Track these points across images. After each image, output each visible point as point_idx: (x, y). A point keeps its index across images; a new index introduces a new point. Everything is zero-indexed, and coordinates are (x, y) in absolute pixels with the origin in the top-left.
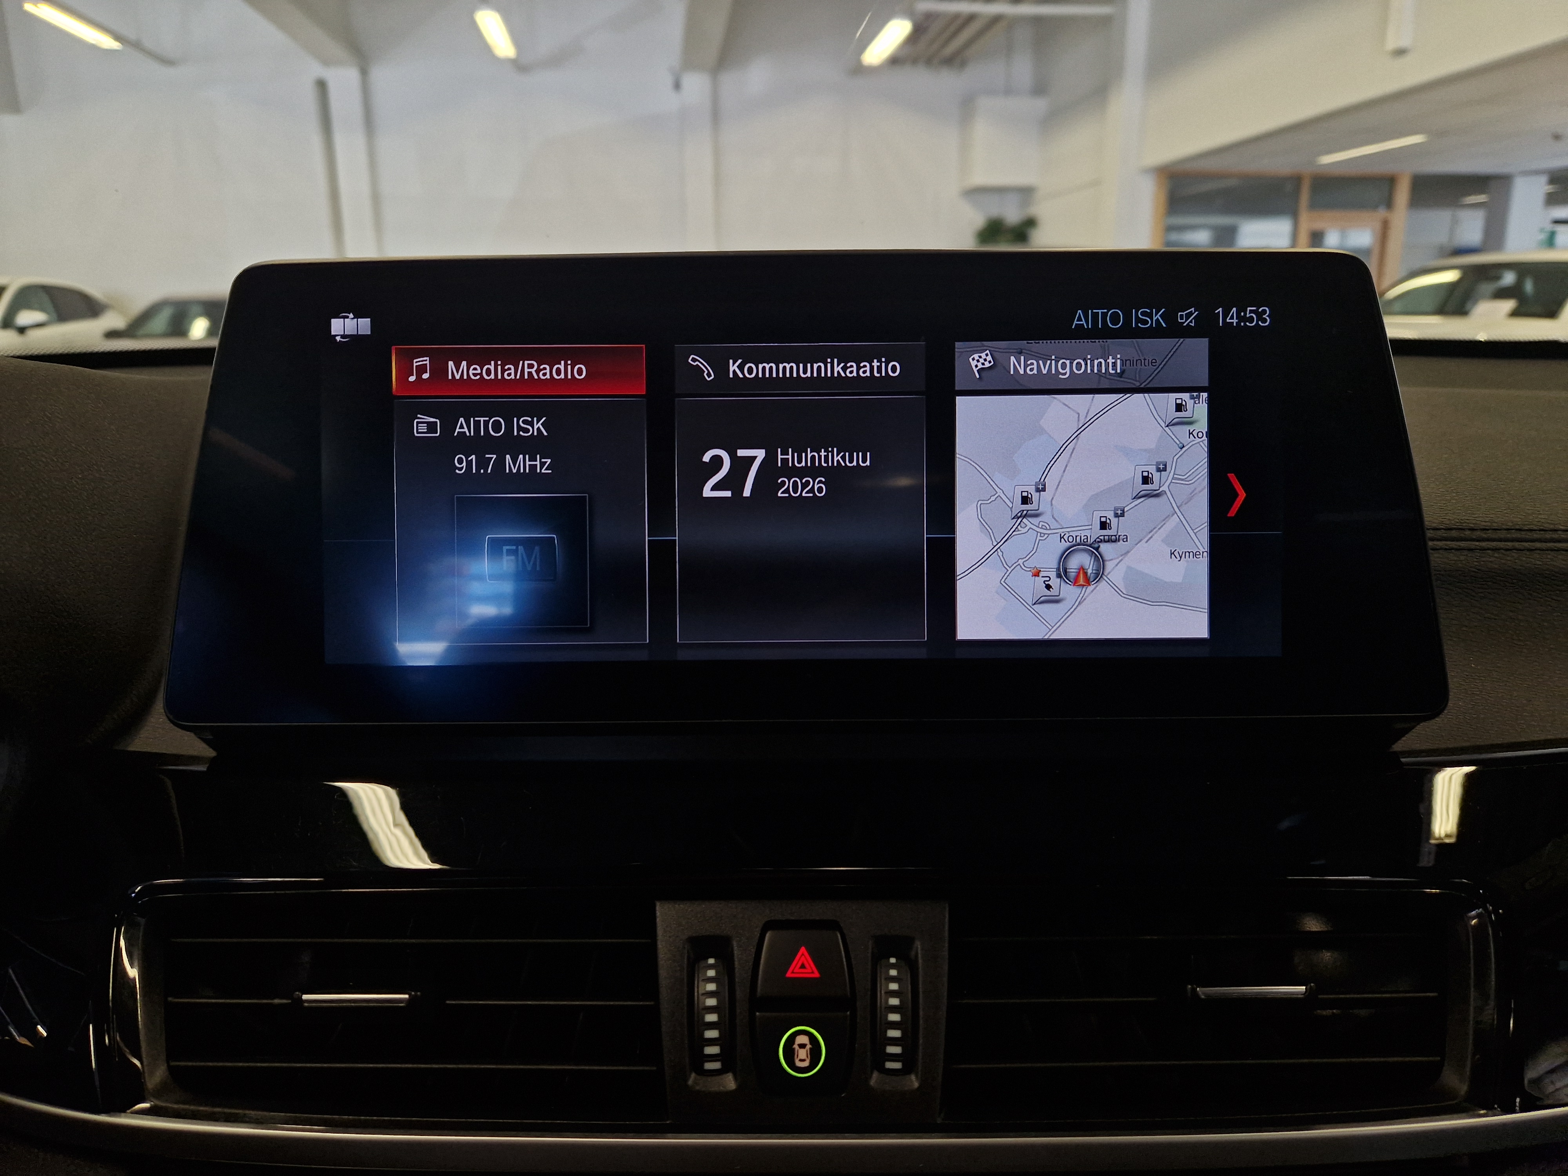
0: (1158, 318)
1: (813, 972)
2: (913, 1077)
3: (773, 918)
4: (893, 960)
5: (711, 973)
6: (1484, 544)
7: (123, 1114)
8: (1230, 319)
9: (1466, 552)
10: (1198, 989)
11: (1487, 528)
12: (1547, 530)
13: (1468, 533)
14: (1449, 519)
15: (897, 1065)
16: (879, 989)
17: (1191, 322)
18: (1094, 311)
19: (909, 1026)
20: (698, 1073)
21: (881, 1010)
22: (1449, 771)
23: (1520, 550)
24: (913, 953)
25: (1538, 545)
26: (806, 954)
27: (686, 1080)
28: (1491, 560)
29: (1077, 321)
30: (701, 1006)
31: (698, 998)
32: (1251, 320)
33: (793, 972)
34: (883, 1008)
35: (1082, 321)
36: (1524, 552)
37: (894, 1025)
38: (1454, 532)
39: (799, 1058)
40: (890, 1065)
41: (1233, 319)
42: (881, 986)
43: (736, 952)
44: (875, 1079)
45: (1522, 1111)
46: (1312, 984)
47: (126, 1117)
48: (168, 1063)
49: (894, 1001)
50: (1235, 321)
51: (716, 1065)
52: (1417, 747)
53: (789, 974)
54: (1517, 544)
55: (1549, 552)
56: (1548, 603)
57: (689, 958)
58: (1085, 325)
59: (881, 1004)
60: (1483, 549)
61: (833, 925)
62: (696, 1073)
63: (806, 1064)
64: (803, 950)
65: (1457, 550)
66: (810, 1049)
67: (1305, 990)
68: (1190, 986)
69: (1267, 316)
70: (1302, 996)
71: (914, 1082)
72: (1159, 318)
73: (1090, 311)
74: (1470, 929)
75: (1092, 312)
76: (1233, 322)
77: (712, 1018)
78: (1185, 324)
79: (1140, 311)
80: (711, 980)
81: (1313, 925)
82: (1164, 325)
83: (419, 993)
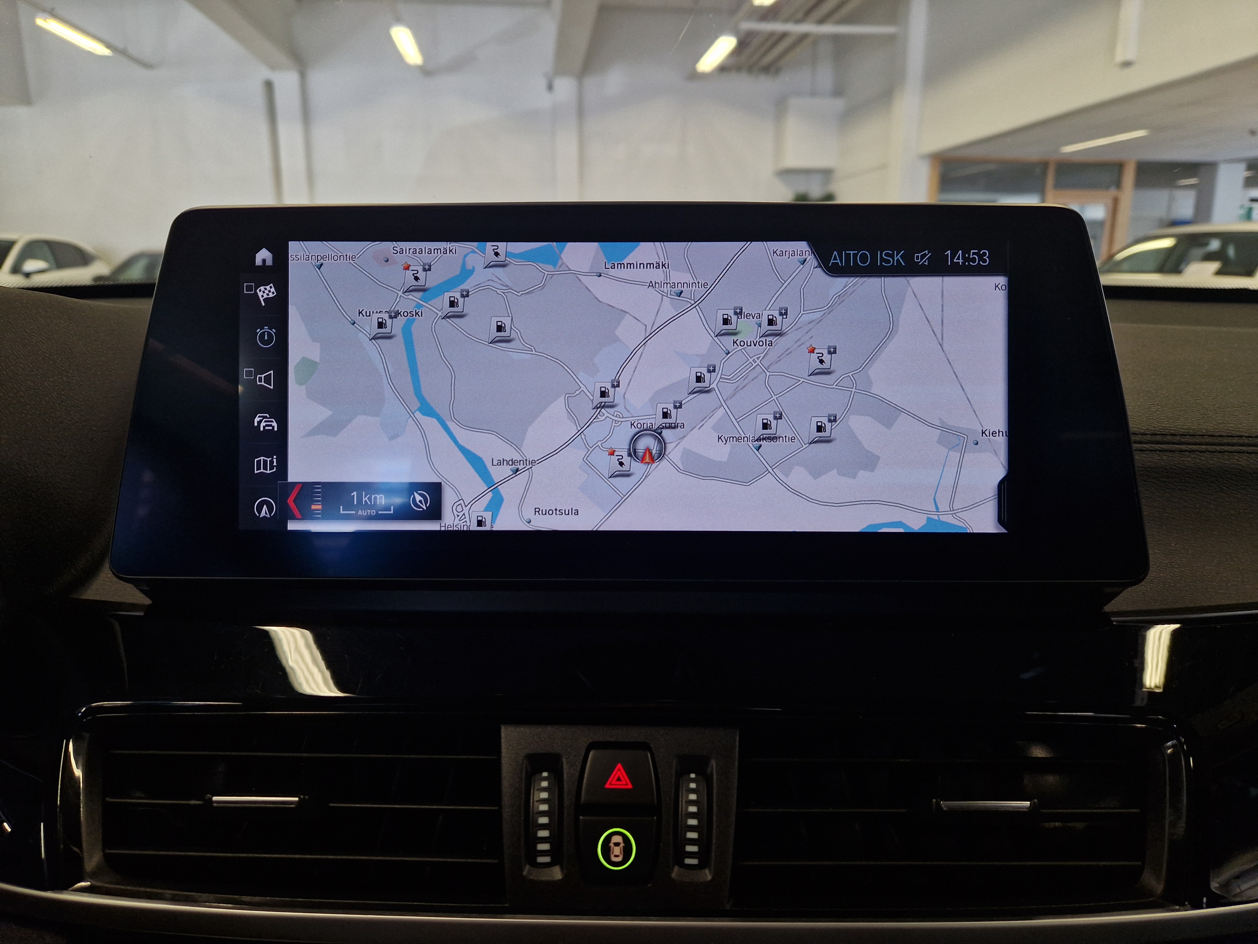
0: (898, 258)
1: (627, 784)
2: (707, 871)
3: (596, 740)
4: (693, 776)
5: (545, 784)
6: (1183, 447)
7: (65, 892)
8: (956, 260)
9: (1168, 454)
10: (942, 802)
11: (1185, 433)
12: (1234, 437)
13: (1169, 438)
14: (1154, 427)
15: (694, 861)
16: (680, 799)
17: (925, 261)
18: (847, 252)
19: (704, 829)
20: (531, 865)
21: (682, 817)
22: (1158, 628)
23: (1212, 452)
24: (709, 770)
25: (1226, 448)
26: (621, 768)
27: (522, 870)
28: (1188, 459)
29: (833, 260)
30: (535, 811)
31: (533, 804)
32: (974, 260)
33: (611, 784)
34: (684, 814)
35: (837, 260)
36: (1215, 454)
37: (692, 828)
38: (1158, 436)
39: (614, 855)
40: (688, 861)
41: (959, 260)
42: (682, 798)
43: (565, 767)
44: (675, 872)
45: (1208, 907)
46: (1036, 800)
47: (67, 894)
48: (103, 851)
49: (693, 809)
50: (961, 261)
51: (546, 859)
52: (1124, 608)
53: (607, 786)
54: (1209, 447)
55: (1236, 454)
56: (1234, 495)
57: (526, 771)
58: (839, 263)
59: (682, 810)
60: (1182, 451)
61: (644, 746)
62: (530, 865)
63: (619, 859)
64: (619, 766)
65: (1160, 451)
66: (623, 846)
67: (1029, 805)
68: (934, 800)
69: (987, 257)
70: (1027, 810)
71: (707, 875)
72: (900, 258)
73: (844, 252)
74: (1166, 758)
75: (845, 253)
76: (959, 262)
77: (544, 820)
78: (920, 264)
79: (884, 253)
80: (544, 789)
81: (1039, 752)
82: (903, 264)
83: (307, 797)
